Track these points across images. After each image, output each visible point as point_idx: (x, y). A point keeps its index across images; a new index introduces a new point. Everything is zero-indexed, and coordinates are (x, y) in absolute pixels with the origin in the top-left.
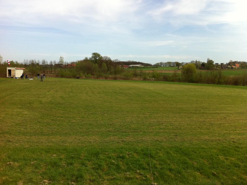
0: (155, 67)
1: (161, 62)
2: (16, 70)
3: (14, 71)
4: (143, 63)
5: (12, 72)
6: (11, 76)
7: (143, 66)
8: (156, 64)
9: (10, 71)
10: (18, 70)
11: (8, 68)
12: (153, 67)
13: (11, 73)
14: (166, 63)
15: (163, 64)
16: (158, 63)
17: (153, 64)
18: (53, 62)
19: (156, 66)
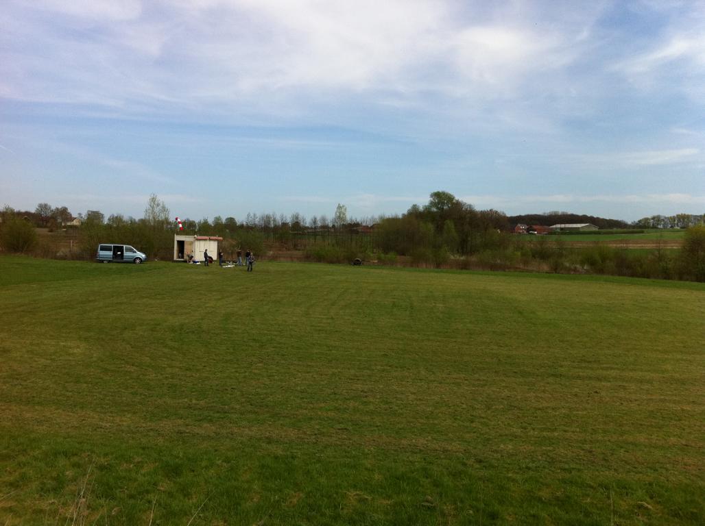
0: (635, 230)
1: (656, 214)
2: (197, 243)
3: (192, 243)
4: (598, 218)
5: (186, 247)
6: (183, 257)
7: (595, 229)
8: (640, 221)
9: (181, 244)
10: (202, 243)
11: (178, 238)
12: (631, 230)
13: (185, 250)
14: (673, 219)
15: (663, 220)
16: (646, 219)
17: (629, 222)
18: (318, 219)
19: (641, 227)
